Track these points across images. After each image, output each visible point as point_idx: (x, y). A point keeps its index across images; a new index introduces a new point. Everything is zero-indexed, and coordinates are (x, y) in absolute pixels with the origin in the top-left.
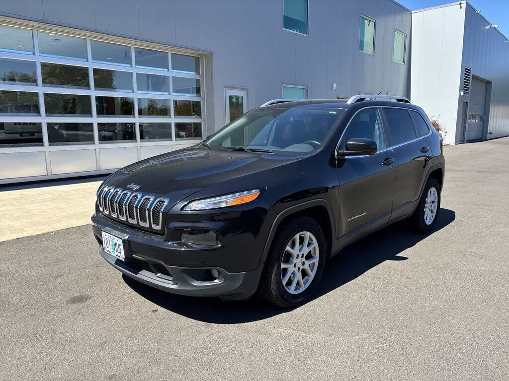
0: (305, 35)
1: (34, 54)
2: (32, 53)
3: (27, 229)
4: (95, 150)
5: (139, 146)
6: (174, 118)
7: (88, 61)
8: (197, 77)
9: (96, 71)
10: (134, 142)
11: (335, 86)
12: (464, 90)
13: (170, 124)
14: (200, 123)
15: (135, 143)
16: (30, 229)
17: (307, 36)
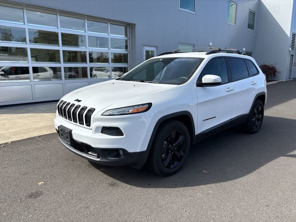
0: (194, 13)
1: (24, 24)
2: (23, 23)
3: (12, 137)
4: (63, 84)
5: (89, 82)
6: (112, 64)
7: (58, 29)
8: (126, 38)
9: (63, 35)
11: (211, 44)
12: (292, 47)
15: (87, 80)
16: (15, 136)
17: (195, 13)
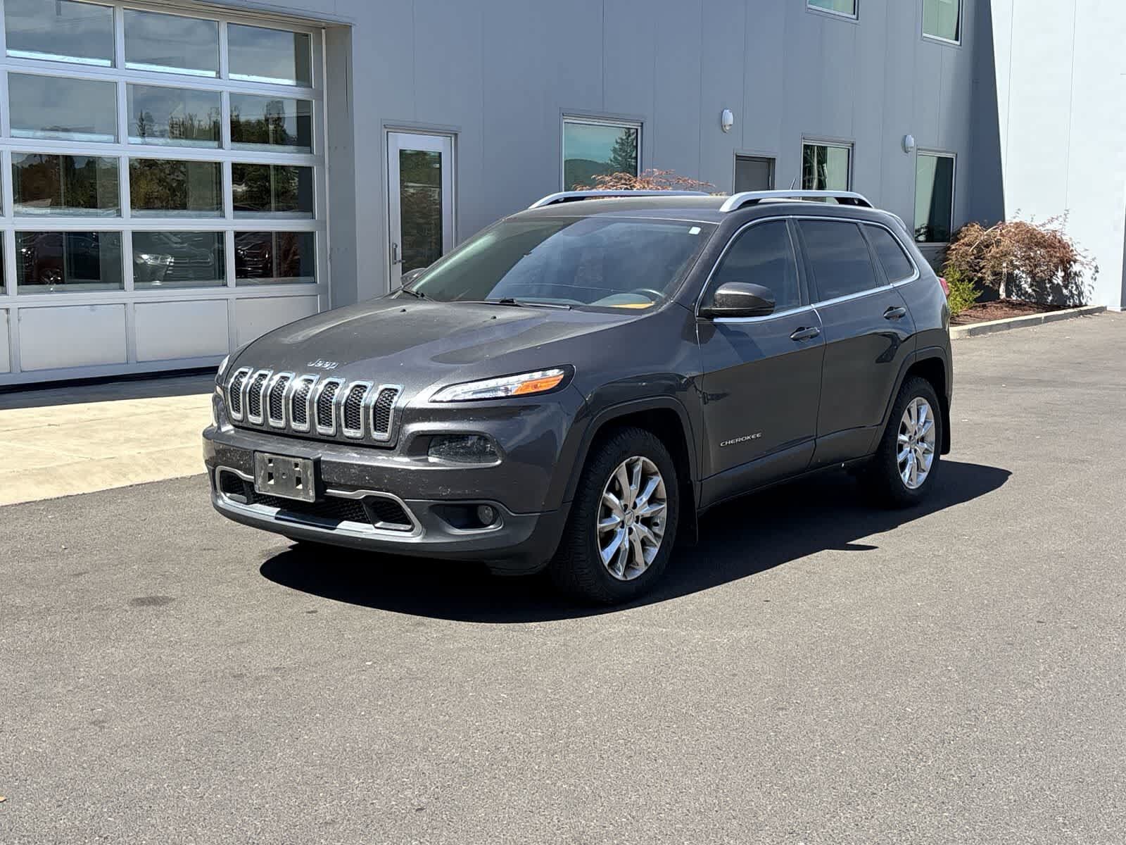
4: (7, 310)
5: (130, 301)
6: (235, 217)
8: (301, 93)
10: (115, 289)
11: (729, 118)
13: (220, 236)
14: (309, 236)
15: (120, 293)
